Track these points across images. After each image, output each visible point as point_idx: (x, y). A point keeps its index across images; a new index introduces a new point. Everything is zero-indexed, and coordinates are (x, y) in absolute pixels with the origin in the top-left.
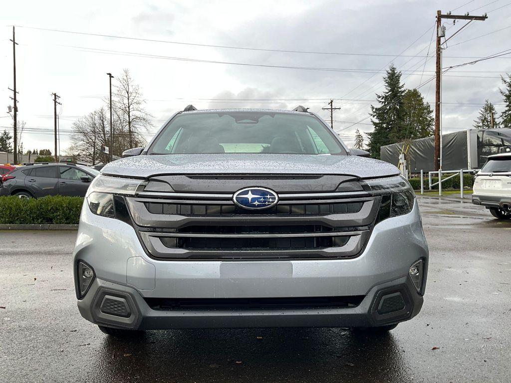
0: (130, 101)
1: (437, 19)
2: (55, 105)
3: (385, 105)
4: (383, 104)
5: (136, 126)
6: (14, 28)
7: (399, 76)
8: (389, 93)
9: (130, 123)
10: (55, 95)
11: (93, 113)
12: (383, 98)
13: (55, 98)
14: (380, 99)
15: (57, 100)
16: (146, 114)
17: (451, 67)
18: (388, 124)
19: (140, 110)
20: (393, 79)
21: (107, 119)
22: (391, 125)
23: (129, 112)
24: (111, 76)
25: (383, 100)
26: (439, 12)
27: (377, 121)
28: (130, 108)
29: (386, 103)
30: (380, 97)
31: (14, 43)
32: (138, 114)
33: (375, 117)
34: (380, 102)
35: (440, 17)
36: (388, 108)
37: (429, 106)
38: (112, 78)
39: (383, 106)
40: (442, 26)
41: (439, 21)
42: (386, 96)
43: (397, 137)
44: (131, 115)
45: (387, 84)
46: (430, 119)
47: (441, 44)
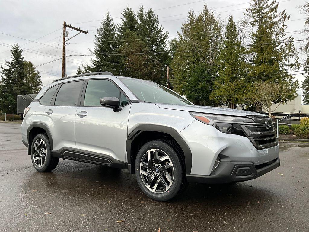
1: (63, 26)
3: (11, 68)
4: (10, 67)
7: (21, 52)
8: (14, 61)
12: (9, 64)
14: (7, 64)
17: (71, 55)
18: (13, 80)
20: (17, 53)
22: (15, 81)
25: (10, 65)
26: (65, 23)
27: (5, 77)
29: (12, 67)
30: (7, 63)
33: (4, 75)
34: (8, 66)
35: (65, 26)
36: (13, 70)
37: (39, 73)
39: (10, 69)
40: (66, 31)
41: (65, 28)
42: (12, 62)
43: (19, 89)
45: (12, 55)
46: (39, 81)
47: (66, 41)
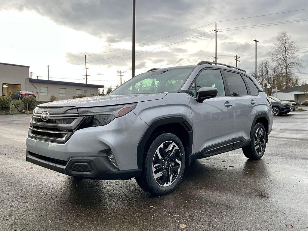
0: (286, 53)
2: (237, 62)
5: (291, 69)
6: (216, 23)
9: (286, 67)
10: (237, 56)
11: (262, 64)
13: (237, 58)
15: (238, 59)
16: (298, 60)
19: (294, 57)
21: (269, 66)
23: (286, 60)
24: (256, 41)
28: (287, 57)
31: (216, 31)
32: (292, 60)
38: (257, 43)
44: (287, 62)
